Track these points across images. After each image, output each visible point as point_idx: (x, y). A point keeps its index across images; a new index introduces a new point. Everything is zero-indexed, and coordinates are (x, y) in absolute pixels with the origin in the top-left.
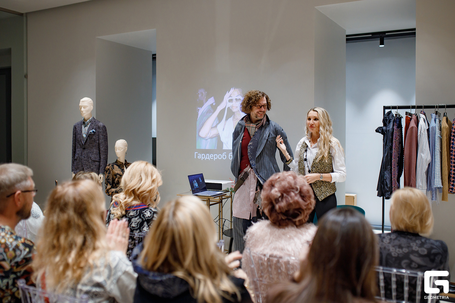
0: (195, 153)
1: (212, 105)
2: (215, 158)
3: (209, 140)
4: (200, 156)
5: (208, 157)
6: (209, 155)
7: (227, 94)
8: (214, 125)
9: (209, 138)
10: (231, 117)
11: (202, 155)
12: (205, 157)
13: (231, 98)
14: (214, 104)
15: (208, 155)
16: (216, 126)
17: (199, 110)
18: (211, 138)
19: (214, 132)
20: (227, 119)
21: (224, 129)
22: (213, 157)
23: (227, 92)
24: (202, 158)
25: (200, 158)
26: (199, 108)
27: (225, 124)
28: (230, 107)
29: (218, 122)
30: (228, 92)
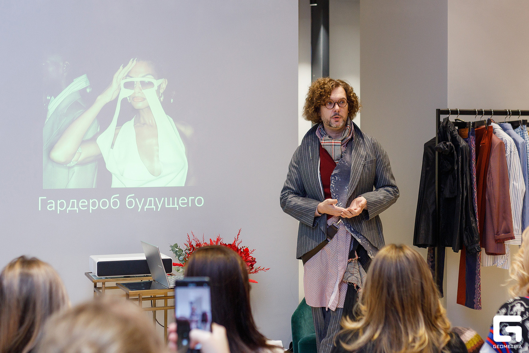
0: (40, 198)
1: (82, 92)
2: (91, 207)
3: (76, 169)
4: (54, 205)
5: (73, 206)
6: (75, 201)
7: (119, 71)
8: (90, 135)
9: (77, 164)
10: (130, 120)
11: (59, 202)
12: (67, 207)
13: (129, 80)
14: (88, 90)
15: (73, 203)
16: (94, 139)
17: (48, 102)
18: (82, 164)
19: (87, 152)
20: (120, 124)
21: (113, 145)
22: (88, 206)
23: (121, 67)
24: (59, 208)
25: (54, 208)
26: (48, 98)
27: (116, 135)
28: (128, 98)
29: (99, 130)
30: (124, 67)
